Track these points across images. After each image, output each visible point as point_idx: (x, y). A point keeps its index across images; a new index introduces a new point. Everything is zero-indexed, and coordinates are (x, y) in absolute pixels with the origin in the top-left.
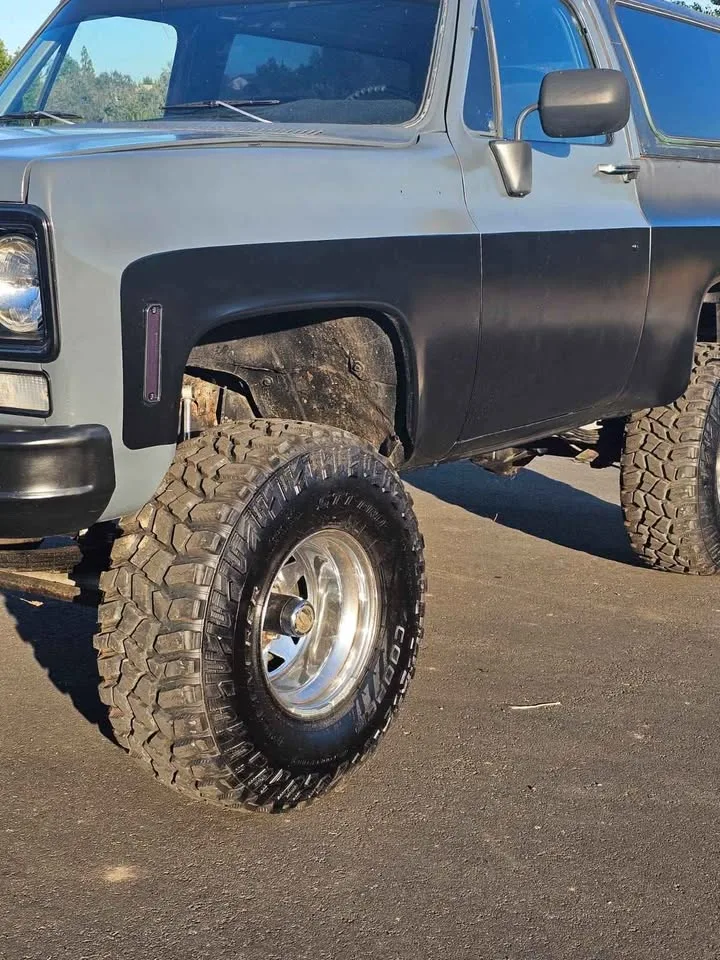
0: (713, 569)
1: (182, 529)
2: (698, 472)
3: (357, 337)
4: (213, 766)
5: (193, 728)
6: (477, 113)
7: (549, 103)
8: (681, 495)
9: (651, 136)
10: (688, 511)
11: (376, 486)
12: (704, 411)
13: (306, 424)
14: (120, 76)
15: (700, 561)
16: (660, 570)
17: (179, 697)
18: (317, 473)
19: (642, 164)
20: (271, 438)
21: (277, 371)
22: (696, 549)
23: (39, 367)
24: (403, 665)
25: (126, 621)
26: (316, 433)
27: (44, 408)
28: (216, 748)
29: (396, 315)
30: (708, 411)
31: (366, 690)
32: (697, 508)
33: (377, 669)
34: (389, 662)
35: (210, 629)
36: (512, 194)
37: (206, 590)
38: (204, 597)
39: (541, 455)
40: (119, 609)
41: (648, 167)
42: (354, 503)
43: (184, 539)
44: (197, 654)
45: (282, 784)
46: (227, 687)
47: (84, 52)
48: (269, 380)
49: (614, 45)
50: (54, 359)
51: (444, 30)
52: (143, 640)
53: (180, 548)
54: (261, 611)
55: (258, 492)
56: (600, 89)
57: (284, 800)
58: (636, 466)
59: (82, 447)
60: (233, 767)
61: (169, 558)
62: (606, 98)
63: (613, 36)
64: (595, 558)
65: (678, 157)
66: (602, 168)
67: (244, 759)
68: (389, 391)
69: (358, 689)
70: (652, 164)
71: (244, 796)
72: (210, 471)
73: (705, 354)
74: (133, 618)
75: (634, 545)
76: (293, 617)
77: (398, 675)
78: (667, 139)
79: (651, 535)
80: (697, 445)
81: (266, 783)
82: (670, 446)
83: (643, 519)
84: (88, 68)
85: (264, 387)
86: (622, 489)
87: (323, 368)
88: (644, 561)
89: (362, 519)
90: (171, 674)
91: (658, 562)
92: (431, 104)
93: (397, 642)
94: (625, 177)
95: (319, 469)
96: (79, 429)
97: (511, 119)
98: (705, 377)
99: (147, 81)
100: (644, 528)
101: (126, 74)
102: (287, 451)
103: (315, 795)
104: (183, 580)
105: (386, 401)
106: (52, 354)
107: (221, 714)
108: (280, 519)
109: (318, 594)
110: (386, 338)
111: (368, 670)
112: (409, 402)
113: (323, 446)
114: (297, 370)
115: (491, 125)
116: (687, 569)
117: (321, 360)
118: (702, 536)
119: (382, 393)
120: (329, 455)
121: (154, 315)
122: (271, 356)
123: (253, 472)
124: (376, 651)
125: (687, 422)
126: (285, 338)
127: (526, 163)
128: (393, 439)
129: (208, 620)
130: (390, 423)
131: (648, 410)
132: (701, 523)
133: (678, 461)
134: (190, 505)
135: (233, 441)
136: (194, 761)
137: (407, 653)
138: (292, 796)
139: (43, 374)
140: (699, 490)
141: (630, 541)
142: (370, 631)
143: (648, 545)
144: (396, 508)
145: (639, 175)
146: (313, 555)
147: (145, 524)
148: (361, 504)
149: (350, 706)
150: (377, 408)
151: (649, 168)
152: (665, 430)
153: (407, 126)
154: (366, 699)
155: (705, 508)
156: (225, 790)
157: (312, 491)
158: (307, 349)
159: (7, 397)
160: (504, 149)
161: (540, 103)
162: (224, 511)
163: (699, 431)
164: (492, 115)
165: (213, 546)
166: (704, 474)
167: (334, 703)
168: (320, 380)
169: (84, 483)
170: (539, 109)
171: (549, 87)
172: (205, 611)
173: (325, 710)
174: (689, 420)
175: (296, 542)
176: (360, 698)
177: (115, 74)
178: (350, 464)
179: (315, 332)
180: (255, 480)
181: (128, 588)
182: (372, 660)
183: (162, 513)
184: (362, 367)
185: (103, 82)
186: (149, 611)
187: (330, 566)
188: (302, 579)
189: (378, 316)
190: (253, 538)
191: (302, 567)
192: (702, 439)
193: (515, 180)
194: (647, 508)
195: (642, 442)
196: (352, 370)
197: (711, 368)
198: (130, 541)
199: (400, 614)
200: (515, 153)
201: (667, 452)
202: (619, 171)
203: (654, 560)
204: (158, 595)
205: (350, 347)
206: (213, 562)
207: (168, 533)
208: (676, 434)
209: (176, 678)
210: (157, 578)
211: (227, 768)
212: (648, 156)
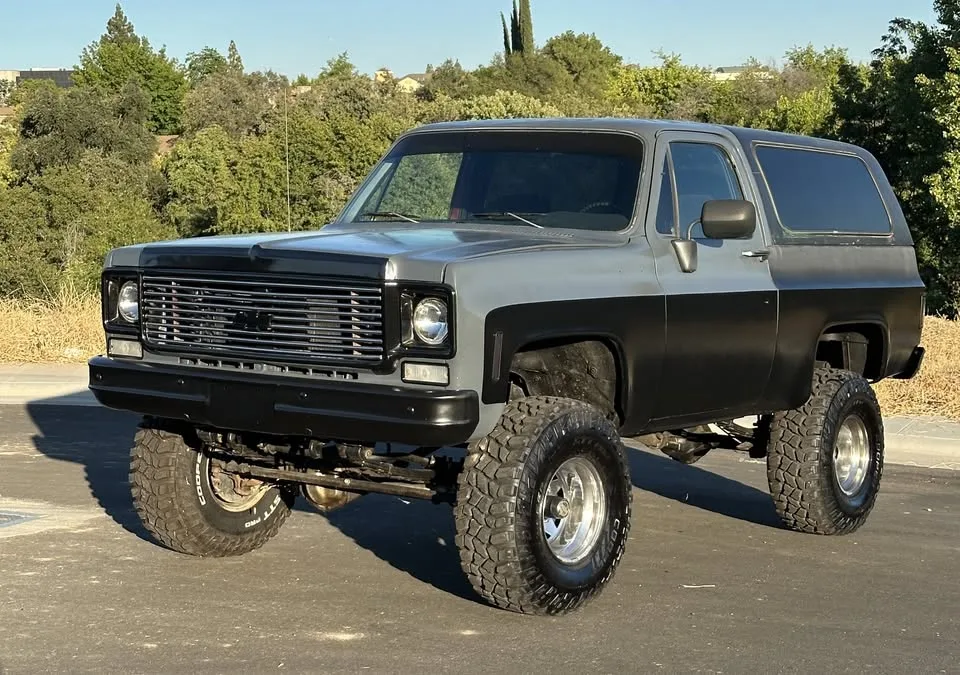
0: (833, 529)
1: (504, 449)
2: (819, 457)
3: (594, 354)
4: (518, 578)
5: (509, 555)
6: (664, 223)
7: (707, 219)
8: (807, 473)
9: (780, 231)
10: (812, 484)
11: (605, 435)
12: (822, 414)
13: (567, 399)
14: (275, 76)
15: (824, 522)
16: (798, 531)
17: (503, 537)
18: (574, 424)
19: (773, 250)
20: (549, 405)
21: (544, 373)
22: (820, 512)
23: (444, 361)
24: (618, 543)
25: (473, 498)
26: (573, 404)
27: (446, 382)
28: (519, 568)
29: (615, 341)
30: (826, 414)
31: (598, 553)
32: (819, 482)
33: (603, 543)
34: (611, 540)
35: (519, 502)
36: (685, 271)
37: (517, 481)
38: (516, 485)
39: (714, 448)
40: (469, 493)
41: (777, 251)
42: (593, 443)
43: (505, 455)
44: (512, 514)
45: (552, 595)
46: (527, 534)
47: (232, 48)
48: (538, 378)
49: (754, 175)
50: (452, 357)
51: (645, 176)
52: (484, 508)
53: (504, 460)
54: (542, 506)
55: (543, 432)
56: (737, 213)
57: (552, 606)
58: (777, 452)
59: (466, 400)
60: (528, 580)
61: (498, 465)
62: (742, 217)
63: (754, 168)
64: (753, 524)
65: (800, 243)
66: (744, 253)
67: (533, 577)
68: (611, 384)
69: (593, 552)
70: (780, 248)
71: (533, 599)
72: (518, 420)
73: (826, 376)
74: (478, 496)
75: (778, 511)
76: (559, 508)
77: (615, 548)
78: (791, 232)
79: (789, 502)
80: (818, 438)
81: (544, 593)
82: (800, 438)
83: (783, 490)
84: (237, 65)
85: (534, 382)
86: (768, 469)
87: (572, 371)
88: (786, 523)
89: (597, 454)
90: (498, 525)
91: (795, 524)
92: (637, 221)
93: (615, 528)
94: (761, 258)
95: (575, 422)
96: (461, 392)
97: (685, 227)
98: (825, 391)
99: (303, 81)
100: (784, 497)
101: (283, 74)
102: (558, 412)
103: (569, 608)
104: (505, 475)
105: (609, 391)
106: (452, 355)
107: (523, 550)
108: (555, 448)
109: (570, 495)
110: (610, 354)
111: (599, 542)
112: (623, 390)
113: (577, 411)
114: (556, 372)
115: (672, 230)
116: (816, 529)
117: (571, 367)
118: (824, 502)
119: (607, 386)
120: (579, 416)
121: (498, 337)
122: (541, 363)
123: (541, 422)
124: (603, 532)
125: (812, 422)
126: (550, 353)
127: (693, 253)
128: (613, 414)
129: (518, 497)
130: (612, 404)
131: (786, 412)
132: (822, 493)
133: (806, 449)
134: (508, 437)
135: (528, 405)
136: (507, 575)
137: (621, 536)
138: (558, 604)
139: (446, 365)
140: (820, 470)
141: (775, 507)
142: (601, 516)
143: (787, 510)
144: (615, 449)
145: (770, 256)
146: (567, 473)
147: (483, 448)
148: (596, 445)
149: (588, 561)
150: (604, 396)
151: (778, 253)
152: (797, 427)
153: (621, 233)
154: (598, 559)
155: (825, 482)
156: (523, 593)
157: (572, 435)
158: (562, 359)
159: (425, 376)
160: (680, 245)
161: (701, 218)
162: (526, 441)
163: (820, 428)
164: (674, 225)
165: (521, 458)
166: (824, 459)
167: (579, 558)
168: (570, 378)
169: (465, 418)
170: (701, 222)
171: (707, 208)
172: (517, 492)
173: (574, 561)
174: (813, 421)
175: (562, 462)
176: (594, 557)
177: (270, 74)
178: (591, 421)
179: (568, 349)
180: (542, 425)
181: (475, 481)
182: (601, 537)
183: (492, 442)
184: (596, 370)
185: (253, 82)
186: (487, 492)
187: (576, 479)
188: (561, 489)
189: (606, 341)
190: (541, 457)
191: (561, 483)
192: (822, 434)
193: (687, 264)
194: (785, 482)
195: (781, 435)
196: (589, 372)
197: (830, 386)
198: (475, 457)
199: (617, 513)
200: (687, 247)
201: (798, 443)
202: (756, 255)
203: (792, 522)
204: (493, 484)
205: (588, 359)
206: (521, 467)
207: (497, 453)
208: (804, 431)
209: (500, 528)
210: (491, 476)
211: (525, 580)
212: (778, 243)
